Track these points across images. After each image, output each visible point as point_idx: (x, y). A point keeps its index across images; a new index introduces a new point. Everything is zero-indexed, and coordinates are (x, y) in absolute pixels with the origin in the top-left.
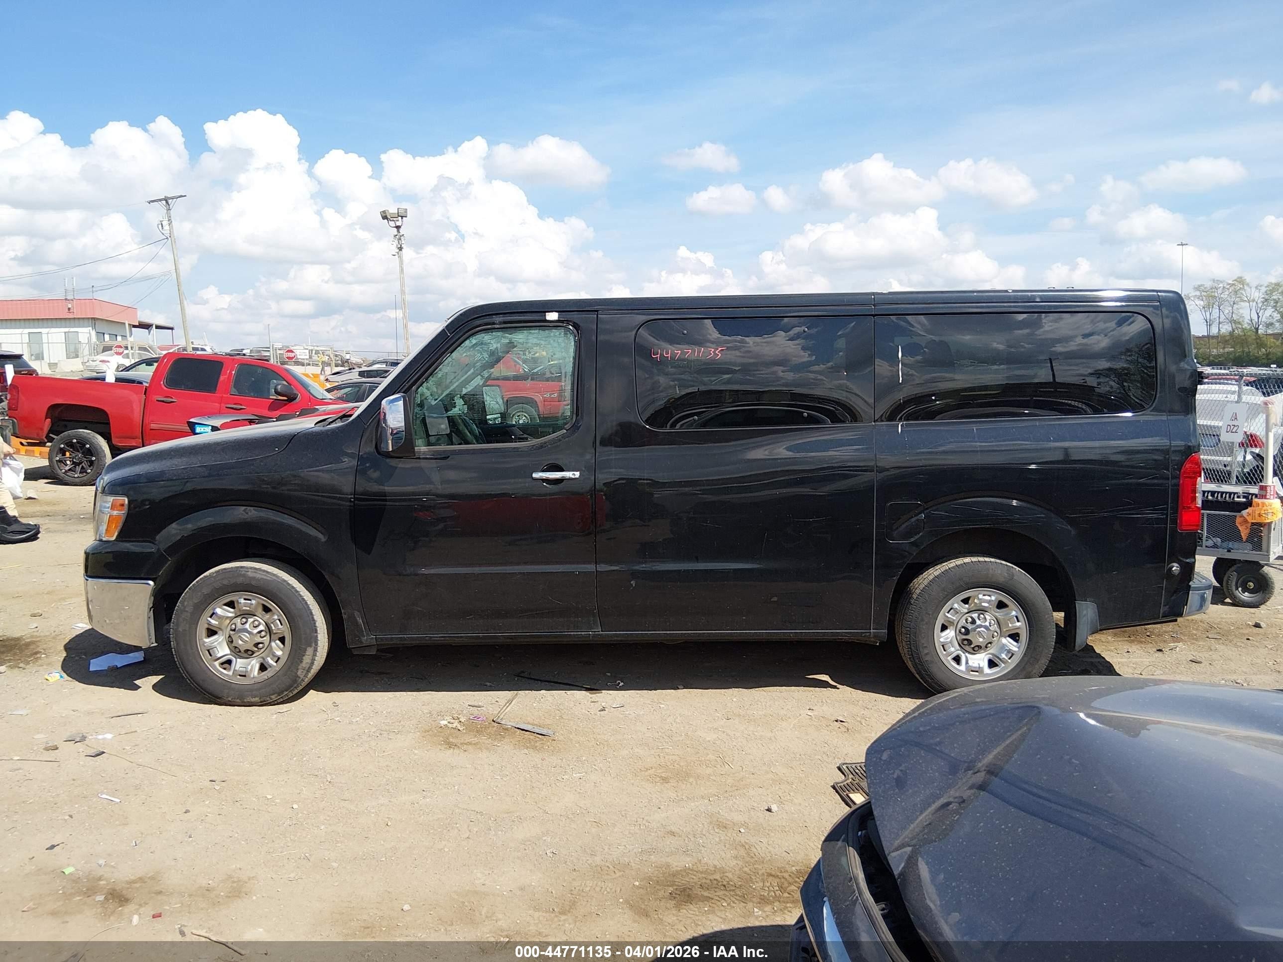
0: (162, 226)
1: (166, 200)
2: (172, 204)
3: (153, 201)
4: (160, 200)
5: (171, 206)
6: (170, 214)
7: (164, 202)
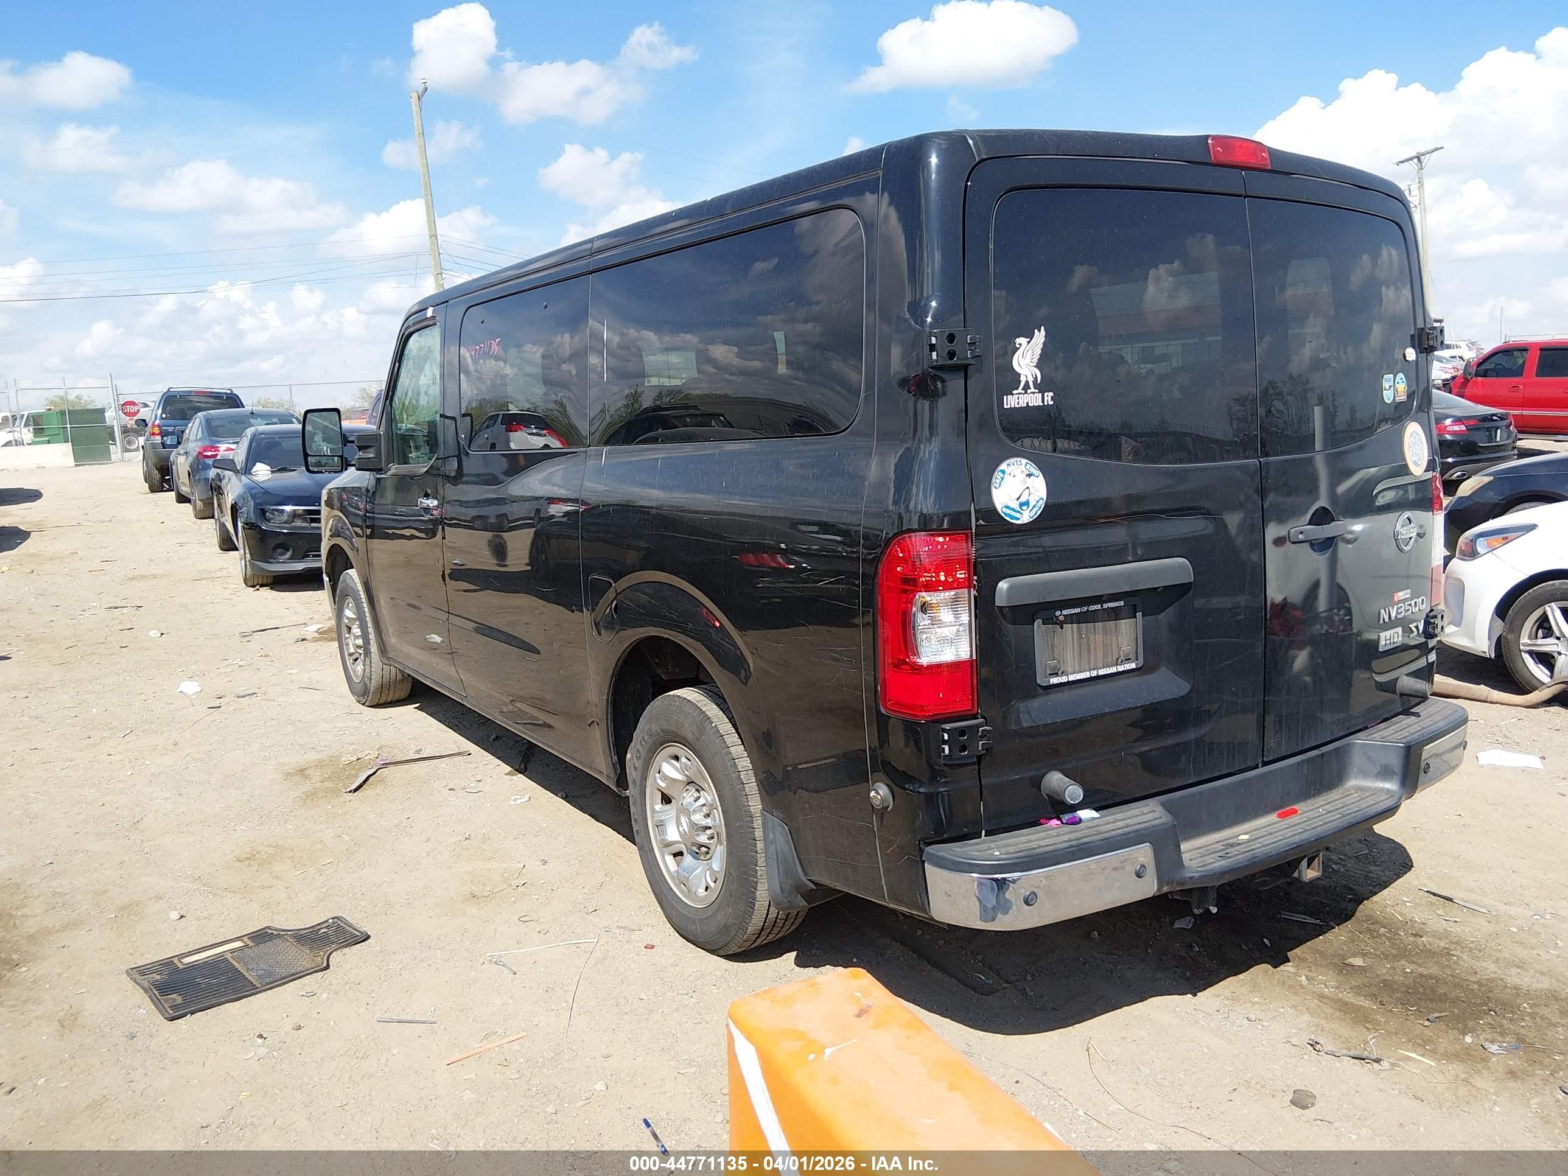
0: (1410, 191)
1: (1418, 158)
2: (1425, 162)
3: (1402, 162)
4: (1411, 159)
5: (1424, 164)
6: (1421, 174)
7: (1416, 160)
